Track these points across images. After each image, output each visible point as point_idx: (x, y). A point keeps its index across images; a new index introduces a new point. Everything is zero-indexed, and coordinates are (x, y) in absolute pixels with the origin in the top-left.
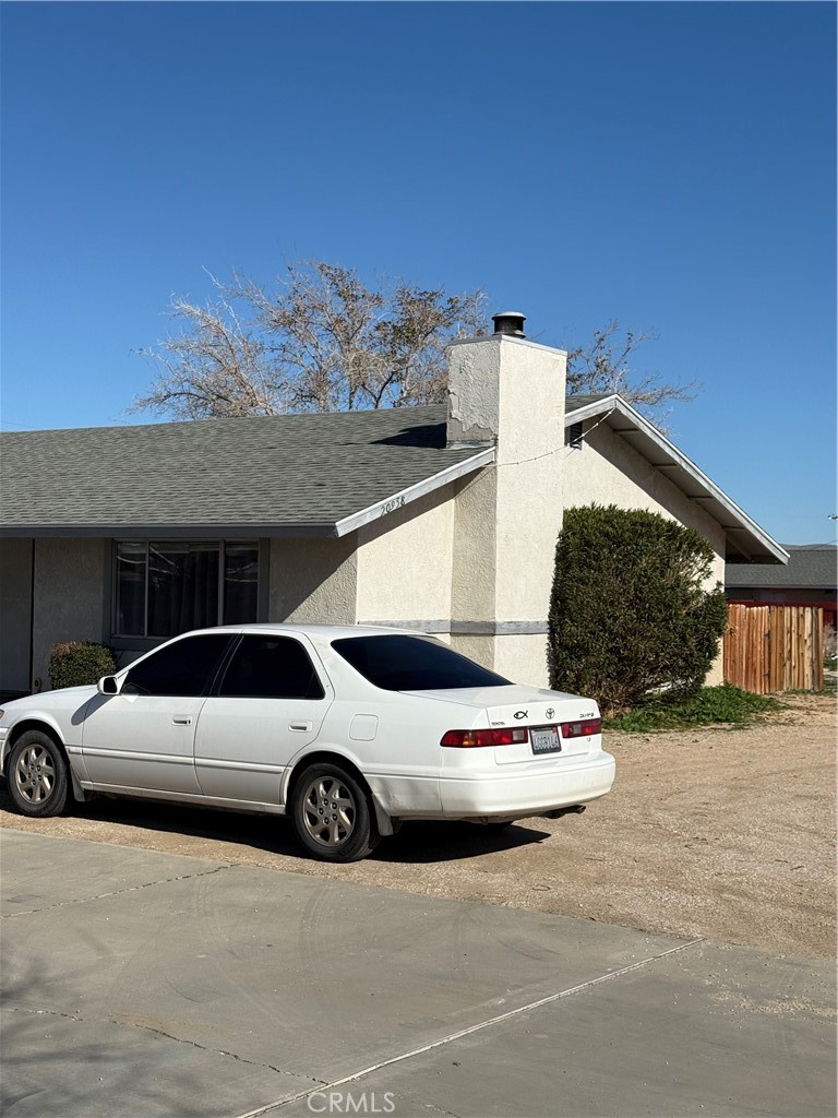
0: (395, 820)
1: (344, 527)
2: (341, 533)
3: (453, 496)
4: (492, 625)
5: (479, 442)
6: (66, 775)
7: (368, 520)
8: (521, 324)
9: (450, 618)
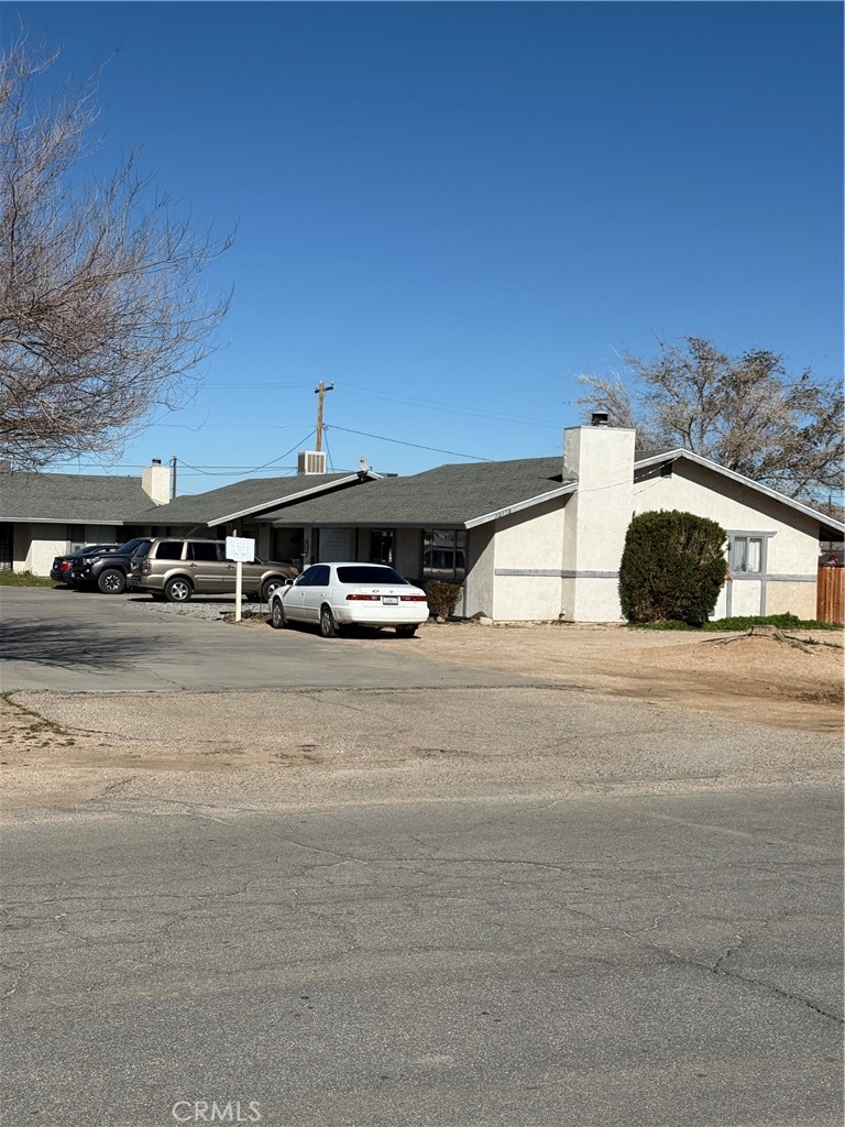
0: (340, 624)
1: (469, 524)
2: (468, 527)
3: (563, 506)
4: (574, 572)
5: (572, 480)
6: (282, 614)
7: (486, 520)
8: (604, 417)
9: (561, 568)
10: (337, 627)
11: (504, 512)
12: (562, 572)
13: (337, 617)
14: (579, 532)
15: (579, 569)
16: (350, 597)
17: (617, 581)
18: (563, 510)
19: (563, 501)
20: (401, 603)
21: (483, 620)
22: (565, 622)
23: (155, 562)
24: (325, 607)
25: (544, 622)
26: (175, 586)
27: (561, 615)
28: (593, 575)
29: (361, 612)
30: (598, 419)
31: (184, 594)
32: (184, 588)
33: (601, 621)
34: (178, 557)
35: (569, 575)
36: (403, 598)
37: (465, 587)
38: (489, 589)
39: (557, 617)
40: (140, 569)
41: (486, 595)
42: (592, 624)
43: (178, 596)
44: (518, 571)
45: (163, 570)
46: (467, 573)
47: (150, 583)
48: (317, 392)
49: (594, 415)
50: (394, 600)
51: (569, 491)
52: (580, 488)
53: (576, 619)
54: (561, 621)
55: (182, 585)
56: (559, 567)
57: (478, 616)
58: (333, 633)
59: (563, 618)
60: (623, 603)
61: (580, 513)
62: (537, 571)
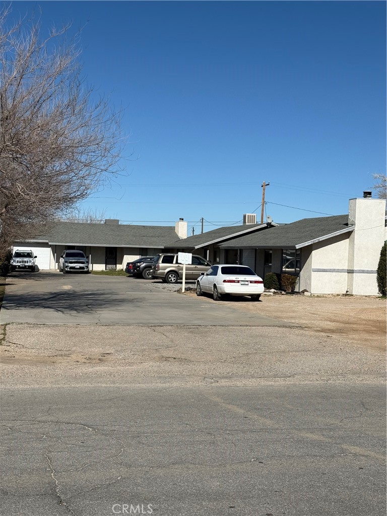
0: (221, 294)
1: (298, 247)
2: (297, 248)
3: (348, 238)
4: (353, 270)
5: (352, 225)
6: (200, 289)
7: (307, 245)
8: (370, 193)
9: (347, 269)
10: (220, 296)
11: (316, 240)
12: (348, 270)
13: (219, 291)
14: (356, 250)
15: (355, 269)
16: (225, 281)
17: (376, 275)
18: (348, 239)
19: (348, 235)
20: (250, 284)
21: (306, 293)
22: (348, 295)
23: (161, 265)
24: (215, 285)
25: (338, 295)
26: (170, 276)
27: (347, 292)
28: (363, 272)
29: (229, 288)
30: (367, 194)
31: (174, 280)
32: (174, 277)
33: (367, 295)
34: (172, 263)
35: (351, 272)
36: (251, 282)
37: (299, 277)
38: (310, 278)
39: (345, 293)
40: (155, 268)
41: (308, 281)
42: (362, 296)
43: (171, 280)
44: (324, 270)
45: (165, 268)
46: (300, 271)
47: (159, 275)
48: (262, 186)
49: (365, 193)
50: (247, 283)
51: (350, 230)
52: (356, 229)
53: (354, 294)
54: (347, 295)
55: (173, 275)
56: (346, 268)
57: (303, 292)
58: (218, 299)
59: (348, 293)
60: (379, 286)
61: (356, 242)
62: (334, 270)
